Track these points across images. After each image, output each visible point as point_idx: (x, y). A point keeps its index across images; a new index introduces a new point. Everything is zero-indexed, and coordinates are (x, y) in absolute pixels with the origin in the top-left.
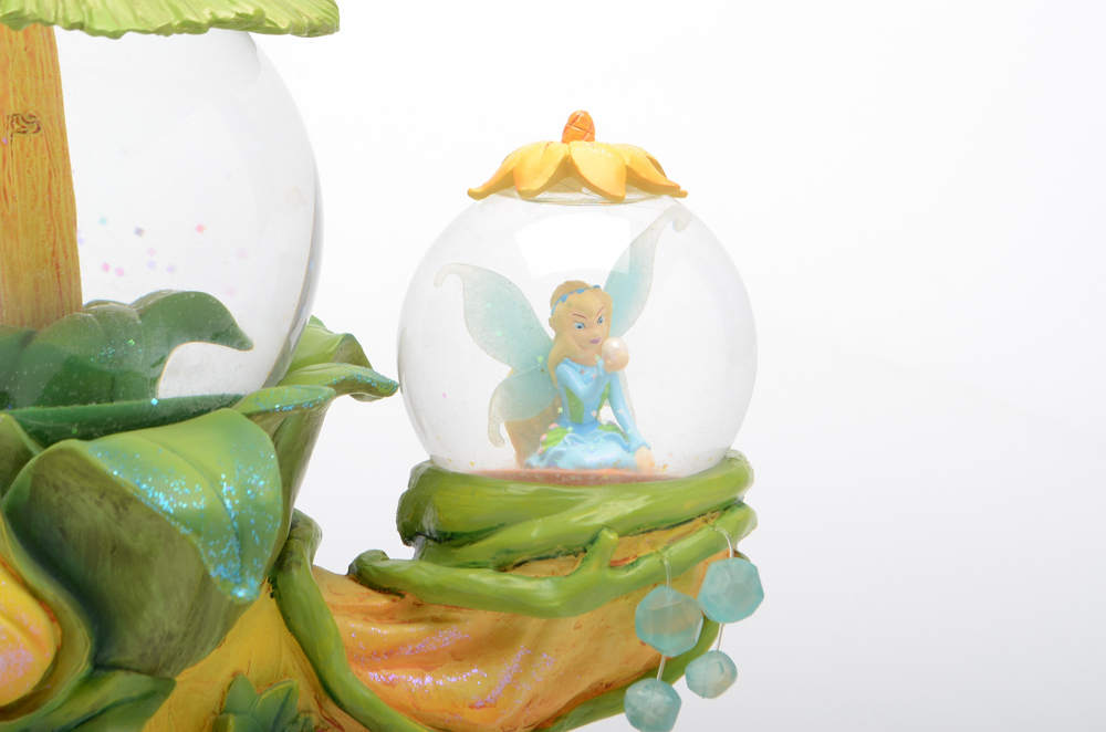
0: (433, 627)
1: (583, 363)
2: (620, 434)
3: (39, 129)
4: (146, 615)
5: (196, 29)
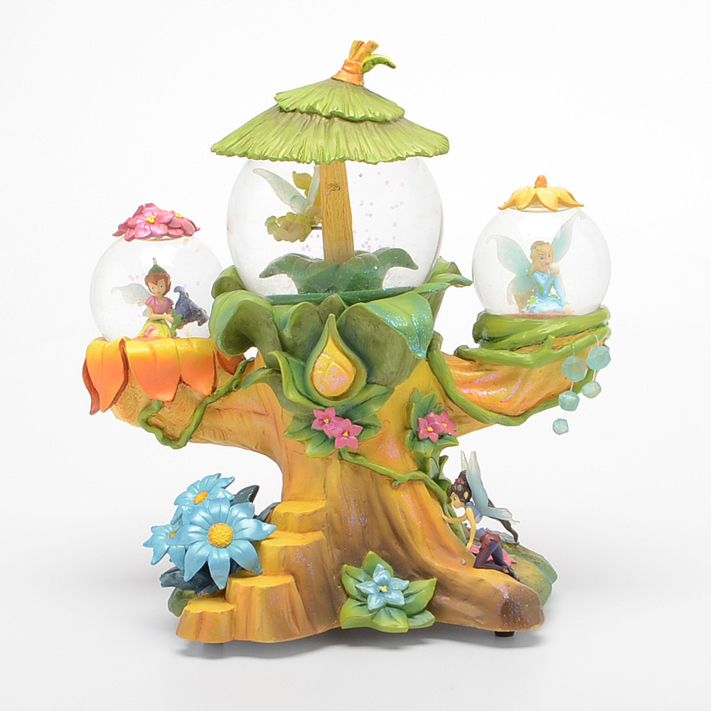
0: (486, 372)
1: (543, 272)
2: (557, 299)
3: (340, 190)
4: (384, 365)
5: (403, 159)
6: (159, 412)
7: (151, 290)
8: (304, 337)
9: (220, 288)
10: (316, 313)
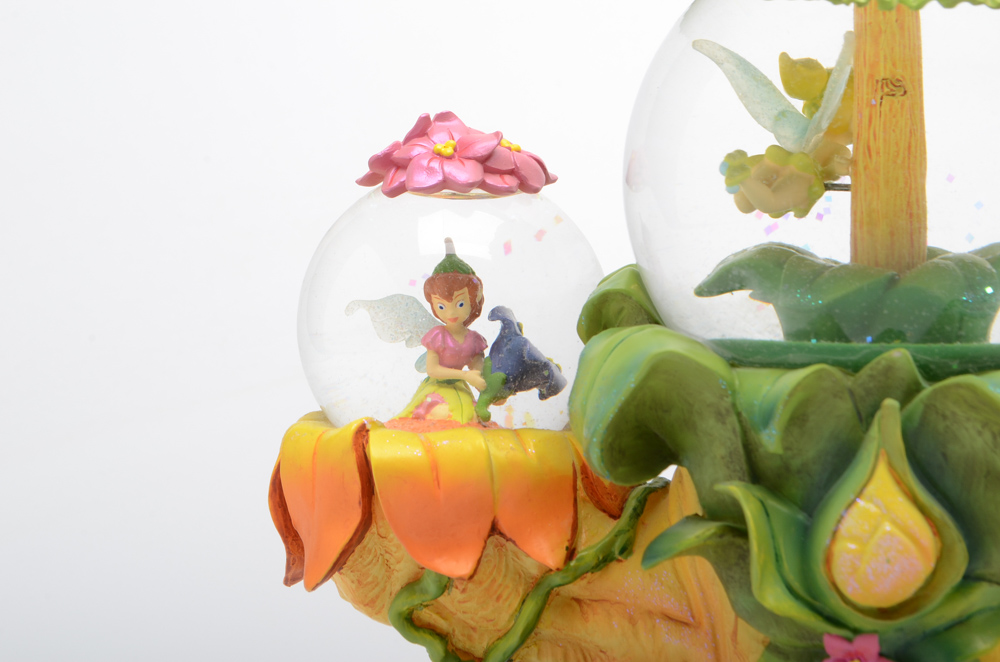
3: (905, 92)
6: (441, 599)
7: (438, 311)
8: (812, 450)
9: (599, 317)
10: (847, 396)
